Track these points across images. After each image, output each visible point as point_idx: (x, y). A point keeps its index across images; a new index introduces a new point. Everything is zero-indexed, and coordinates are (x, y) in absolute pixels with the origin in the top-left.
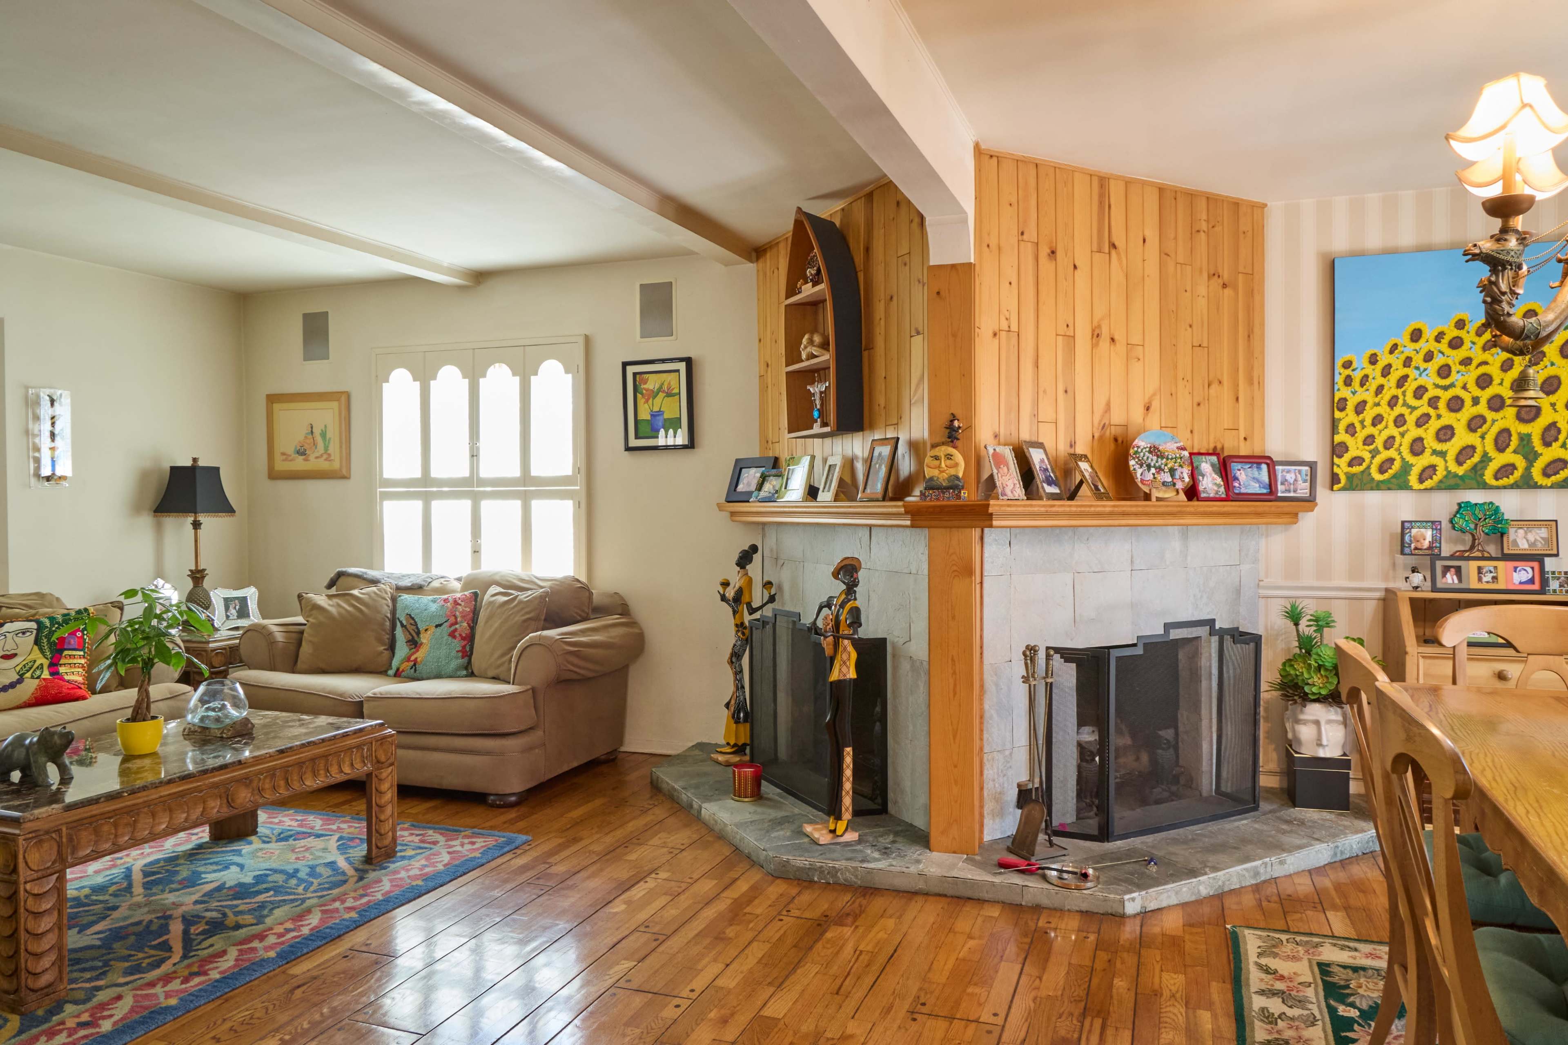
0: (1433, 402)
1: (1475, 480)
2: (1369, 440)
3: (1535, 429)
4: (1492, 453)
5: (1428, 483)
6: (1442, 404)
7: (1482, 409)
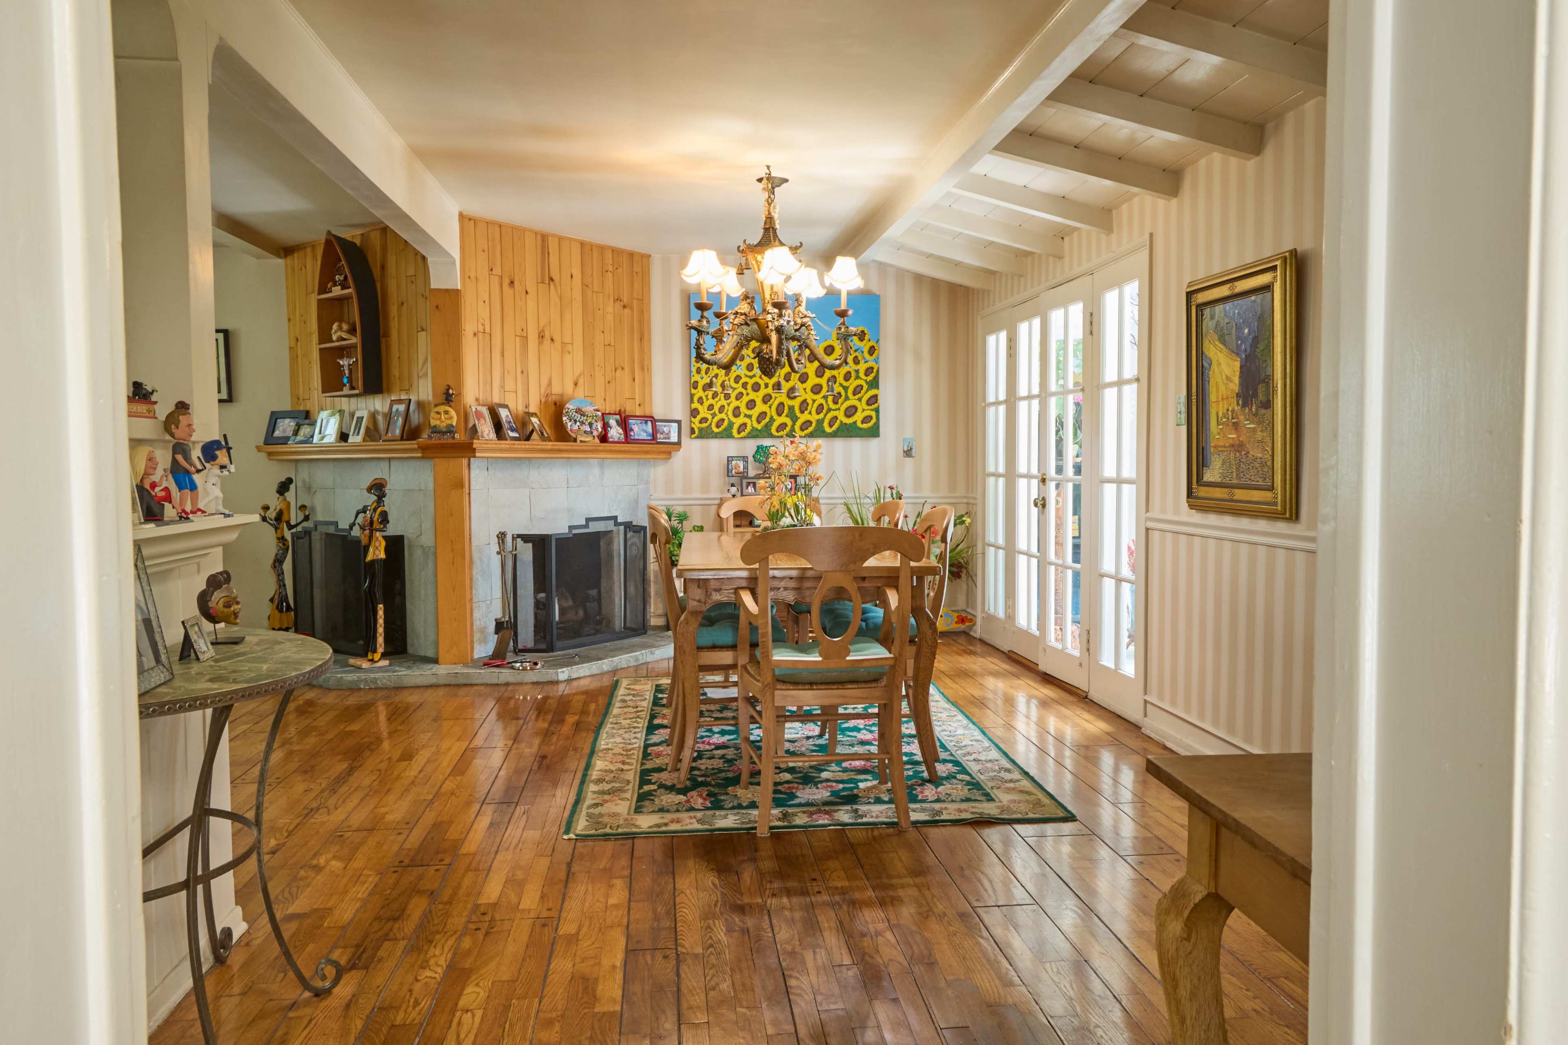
0: (745, 385)
1: (766, 432)
2: (711, 407)
3: (796, 403)
4: (775, 417)
5: (743, 434)
6: (749, 387)
7: (769, 390)
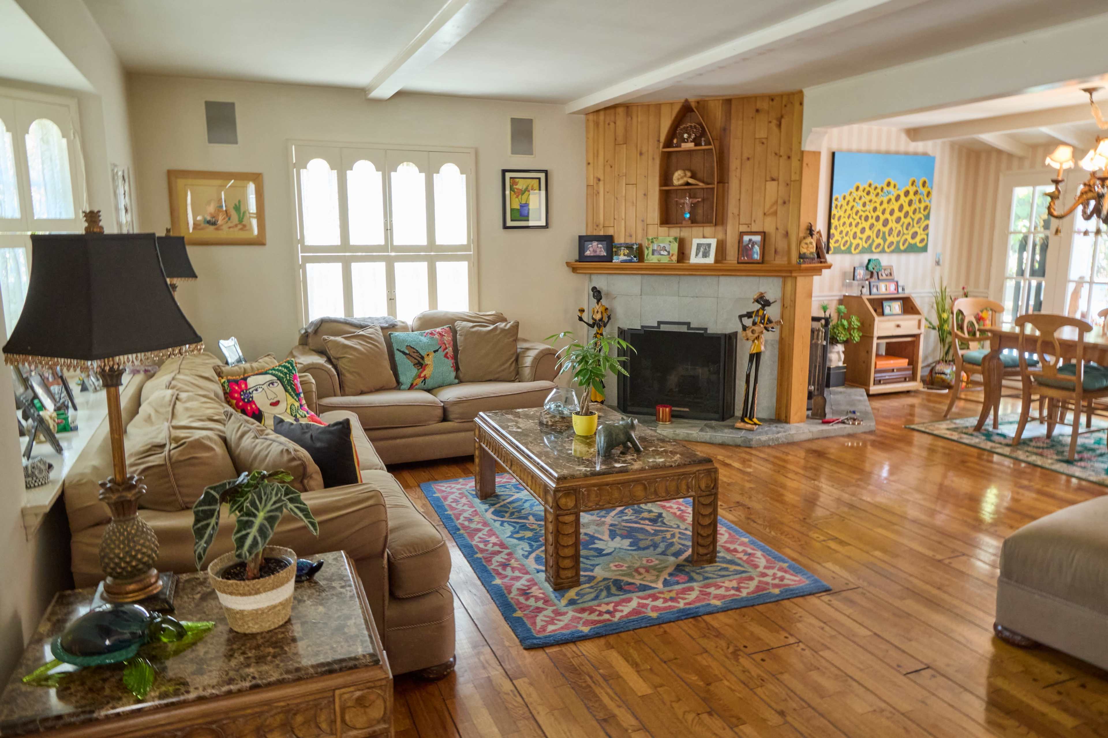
0: (860, 218)
1: (868, 250)
2: (841, 232)
3: (886, 230)
4: (875, 239)
5: (857, 251)
6: (863, 218)
7: (873, 221)
